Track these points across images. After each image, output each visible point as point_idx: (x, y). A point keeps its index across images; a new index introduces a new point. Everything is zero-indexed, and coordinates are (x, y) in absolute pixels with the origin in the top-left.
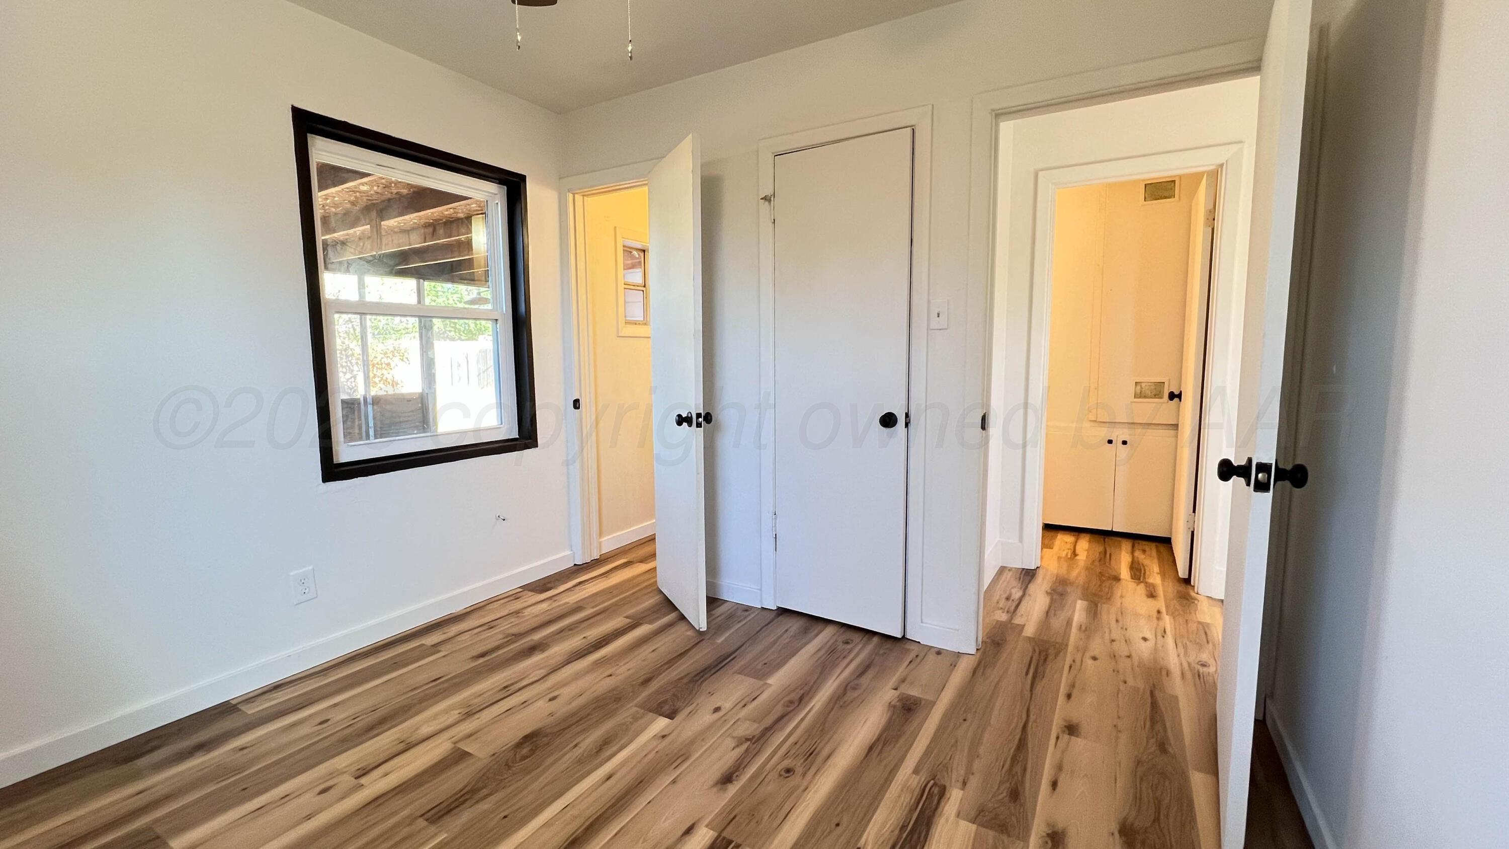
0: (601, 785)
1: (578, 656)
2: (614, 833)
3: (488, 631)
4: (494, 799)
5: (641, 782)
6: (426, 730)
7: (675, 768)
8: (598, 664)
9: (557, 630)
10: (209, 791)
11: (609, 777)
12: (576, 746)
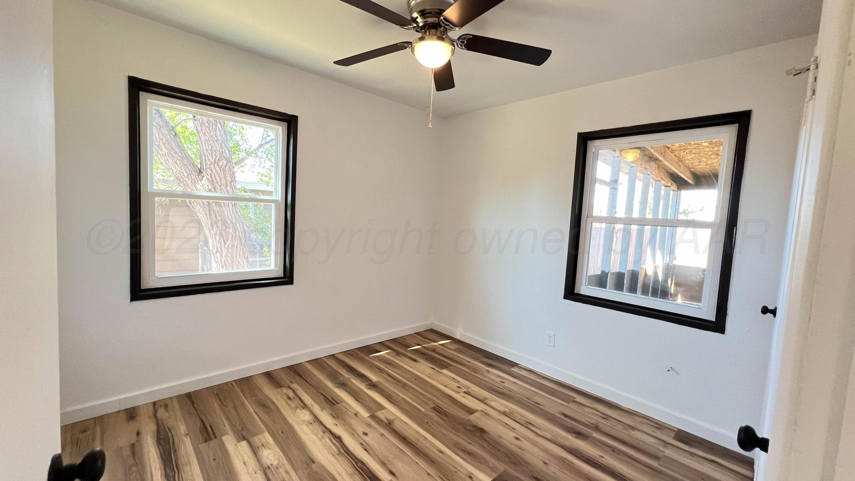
0: (436, 449)
1: (572, 452)
2: (403, 449)
3: (598, 417)
4: (440, 421)
5: (433, 462)
6: (493, 404)
7: (439, 477)
8: (563, 460)
9: (609, 444)
10: (465, 370)
11: (441, 452)
12: (470, 443)
